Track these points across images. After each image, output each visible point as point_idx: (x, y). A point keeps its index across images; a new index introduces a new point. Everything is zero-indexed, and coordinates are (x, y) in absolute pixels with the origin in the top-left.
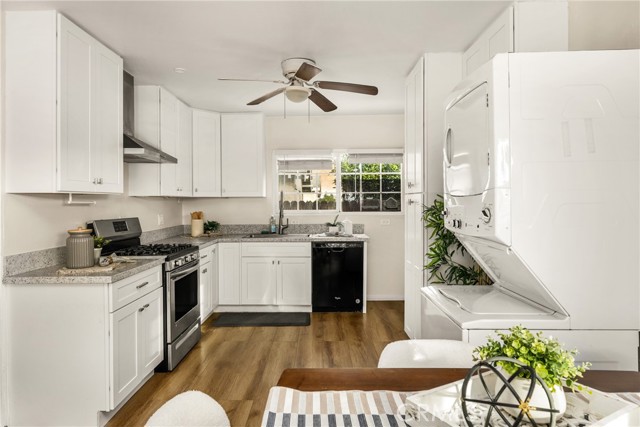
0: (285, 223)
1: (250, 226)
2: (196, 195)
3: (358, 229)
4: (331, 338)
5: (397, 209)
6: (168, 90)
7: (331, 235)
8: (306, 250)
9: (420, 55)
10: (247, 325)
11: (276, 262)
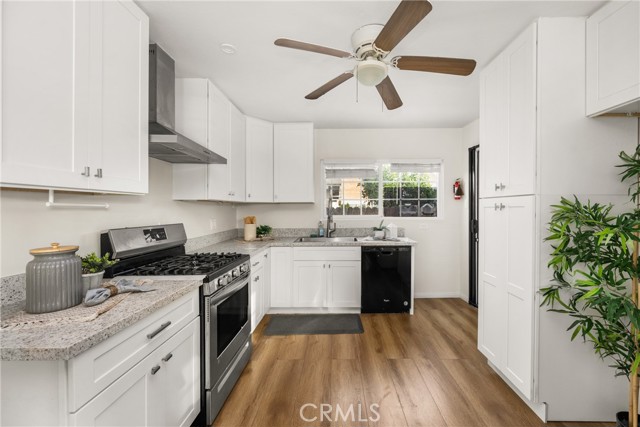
0: (332, 227)
1: (299, 230)
2: (248, 200)
3: (399, 233)
4: (394, 356)
5: (434, 214)
6: (216, 85)
8: (356, 254)
10: (300, 333)
11: (327, 266)
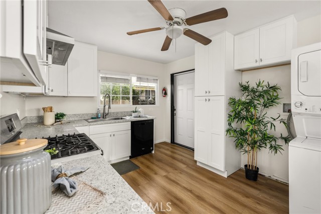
0: (107, 112)
5: (154, 103)
11: (112, 136)
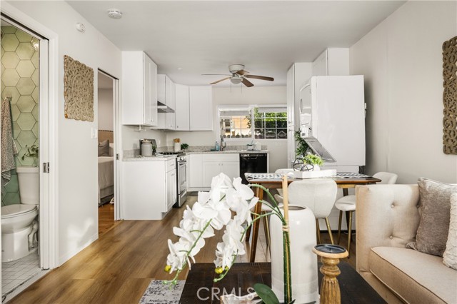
0: (224, 145)
2: (177, 129)
3: (263, 148)
5: (285, 137)
7: (249, 150)
9: (293, 63)
11: (221, 165)
